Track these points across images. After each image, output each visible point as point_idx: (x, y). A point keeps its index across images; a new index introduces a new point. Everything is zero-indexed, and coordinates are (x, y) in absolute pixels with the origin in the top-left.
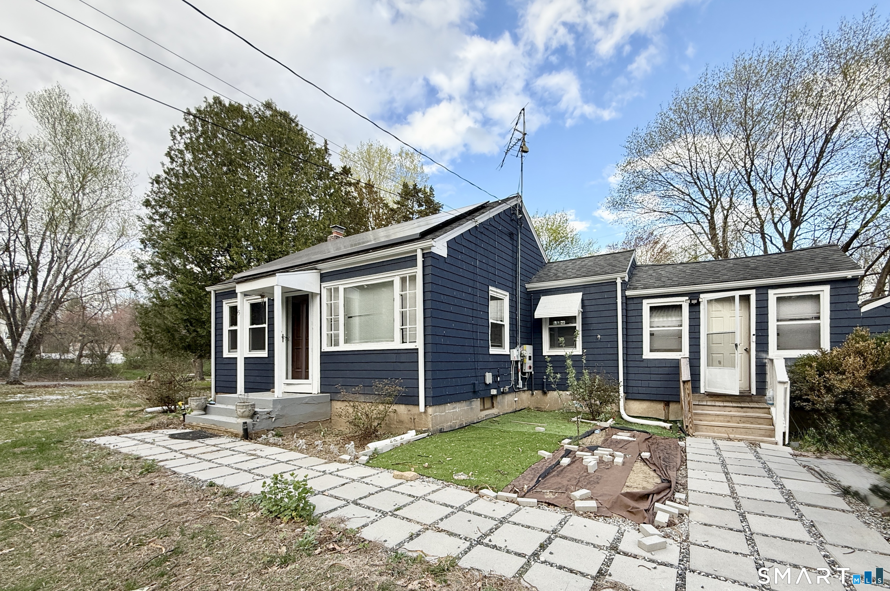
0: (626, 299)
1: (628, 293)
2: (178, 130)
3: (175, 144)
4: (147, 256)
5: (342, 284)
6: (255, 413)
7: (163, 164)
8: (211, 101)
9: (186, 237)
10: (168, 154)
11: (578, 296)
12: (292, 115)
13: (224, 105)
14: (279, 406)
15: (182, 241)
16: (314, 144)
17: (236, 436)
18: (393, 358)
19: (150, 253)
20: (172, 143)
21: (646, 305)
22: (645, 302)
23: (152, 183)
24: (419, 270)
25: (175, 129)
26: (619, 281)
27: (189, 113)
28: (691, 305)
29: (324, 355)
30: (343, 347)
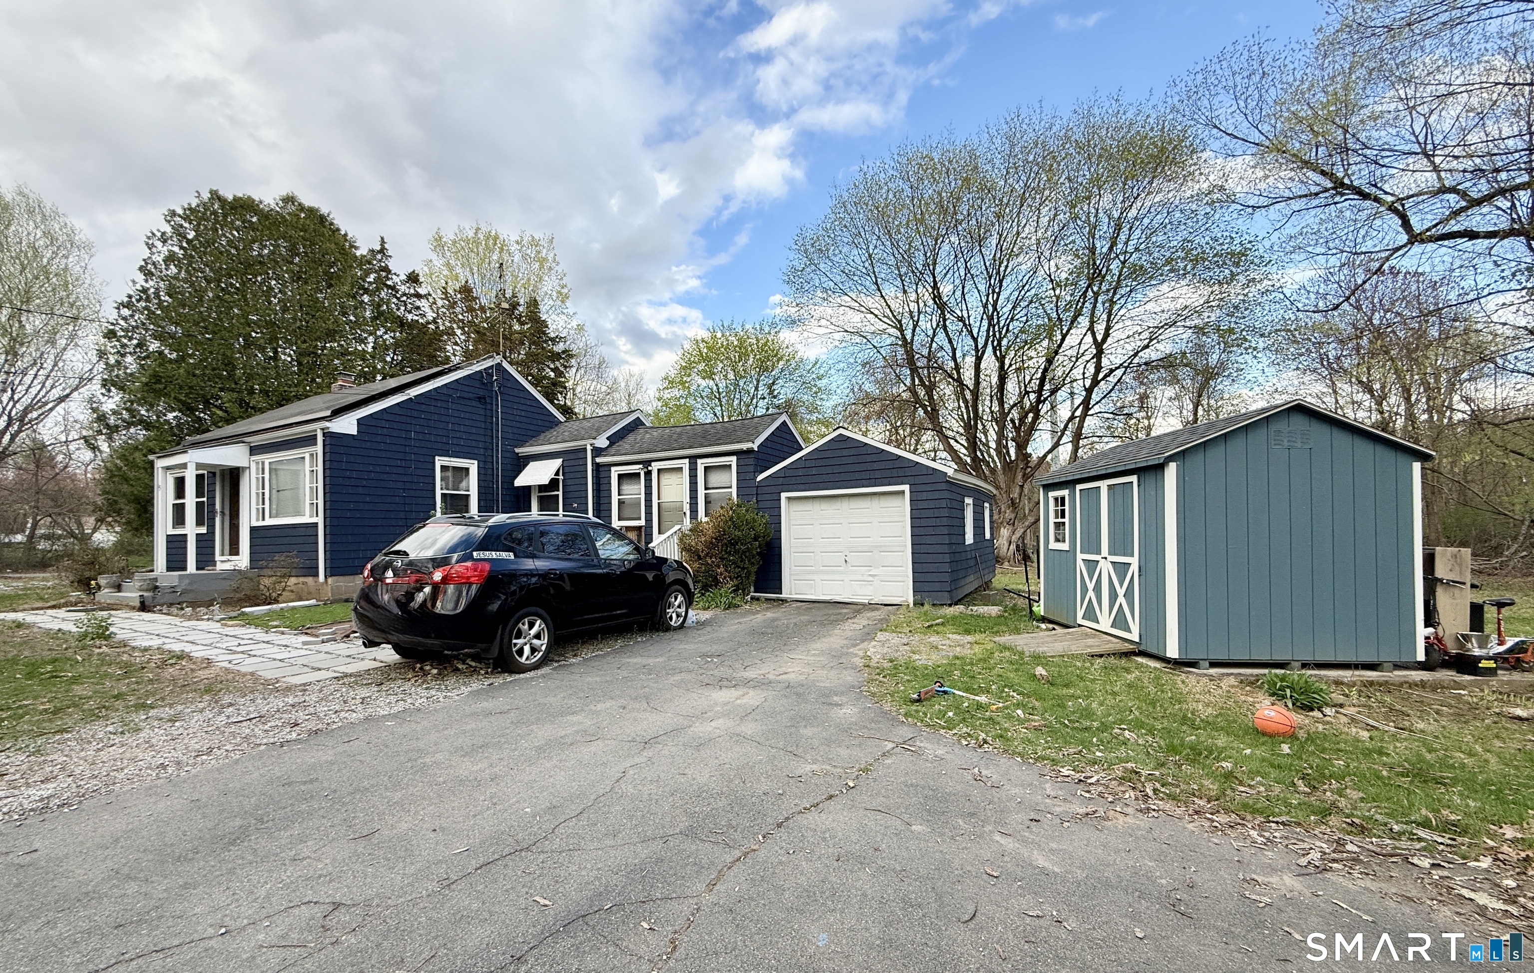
0: (597, 467)
1: (598, 460)
2: (159, 234)
3: (152, 253)
4: (111, 403)
5: (268, 458)
6: (156, 587)
7: (134, 282)
8: (206, 196)
9: (158, 382)
10: (141, 269)
11: (557, 463)
12: (324, 211)
13: (225, 200)
14: (187, 581)
15: (155, 386)
16: (356, 248)
17: (133, 608)
18: (302, 532)
19: (117, 399)
20: (146, 253)
21: (615, 472)
22: (613, 469)
23: (118, 308)
24: (319, 448)
25: (153, 234)
26: (589, 448)
27: (173, 213)
28: (645, 473)
29: (253, 530)
30: (269, 522)
